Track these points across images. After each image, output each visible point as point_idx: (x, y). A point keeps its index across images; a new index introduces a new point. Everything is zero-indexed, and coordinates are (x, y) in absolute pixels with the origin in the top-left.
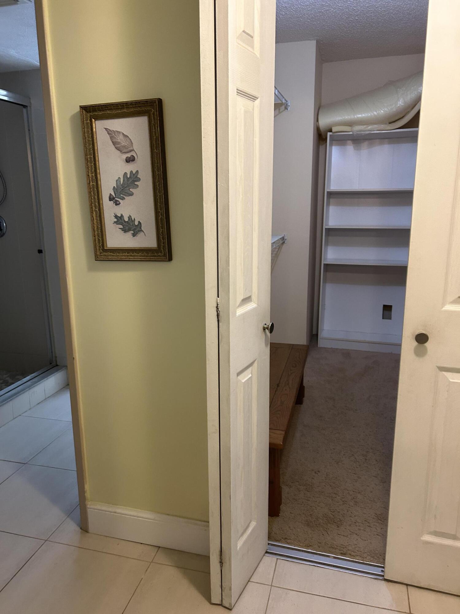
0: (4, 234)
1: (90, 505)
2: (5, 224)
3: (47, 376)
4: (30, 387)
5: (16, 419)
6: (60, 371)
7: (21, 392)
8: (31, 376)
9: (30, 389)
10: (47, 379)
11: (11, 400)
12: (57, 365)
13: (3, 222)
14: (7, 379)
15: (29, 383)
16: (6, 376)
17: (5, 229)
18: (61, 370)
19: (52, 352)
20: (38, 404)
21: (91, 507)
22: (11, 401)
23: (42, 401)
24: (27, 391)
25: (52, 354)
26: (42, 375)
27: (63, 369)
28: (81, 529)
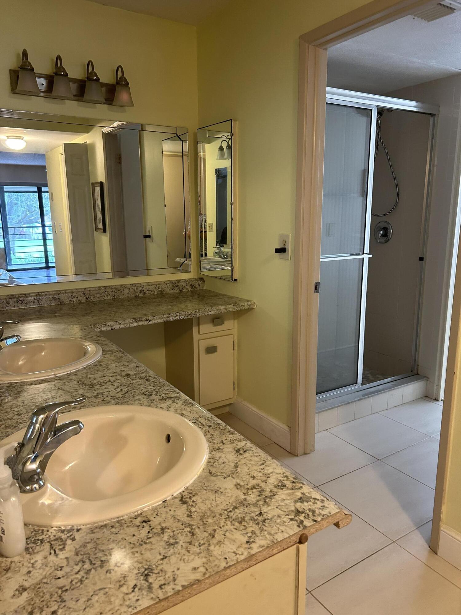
0: (389, 240)
1: (444, 528)
2: (391, 231)
3: (407, 383)
4: (390, 389)
5: (373, 415)
6: (419, 380)
7: (382, 391)
8: (392, 379)
9: (390, 391)
10: (407, 386)
11: (372, 396)
12: (418, 374)
13: (390, 228)
14: (368, 375)
15: (389, 384)
16: (368, 372)
17: (391, 235)
18: (421, 380)
19: (415, 360)
20: (395, 407)
21: (445, 530)
22: (372, 398)
23: (399, 405)
24: (387, 392)
25: (415, 363)
26: (402, 380)
27: (424, 379)
28: (429, 547)
